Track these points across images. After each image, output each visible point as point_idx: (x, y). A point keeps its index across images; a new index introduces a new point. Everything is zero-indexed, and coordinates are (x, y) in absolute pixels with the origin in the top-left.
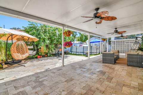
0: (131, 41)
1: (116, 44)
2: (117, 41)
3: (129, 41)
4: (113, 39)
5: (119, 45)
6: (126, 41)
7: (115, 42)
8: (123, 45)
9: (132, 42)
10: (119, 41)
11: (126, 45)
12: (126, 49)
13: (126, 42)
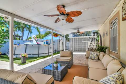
0: (87, 38)
1: (74, 42)
2: (75, 39)
3: (85, 38)
4: (71, 37)
5: (77, 42)
6: (83, 38)
7: (73, 39)
8: (81, 42)
9: (88, 40)
10: (77, 38)
11: (83, 42)
12: (83, 47)
13: (83, 40)
